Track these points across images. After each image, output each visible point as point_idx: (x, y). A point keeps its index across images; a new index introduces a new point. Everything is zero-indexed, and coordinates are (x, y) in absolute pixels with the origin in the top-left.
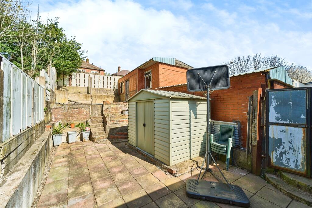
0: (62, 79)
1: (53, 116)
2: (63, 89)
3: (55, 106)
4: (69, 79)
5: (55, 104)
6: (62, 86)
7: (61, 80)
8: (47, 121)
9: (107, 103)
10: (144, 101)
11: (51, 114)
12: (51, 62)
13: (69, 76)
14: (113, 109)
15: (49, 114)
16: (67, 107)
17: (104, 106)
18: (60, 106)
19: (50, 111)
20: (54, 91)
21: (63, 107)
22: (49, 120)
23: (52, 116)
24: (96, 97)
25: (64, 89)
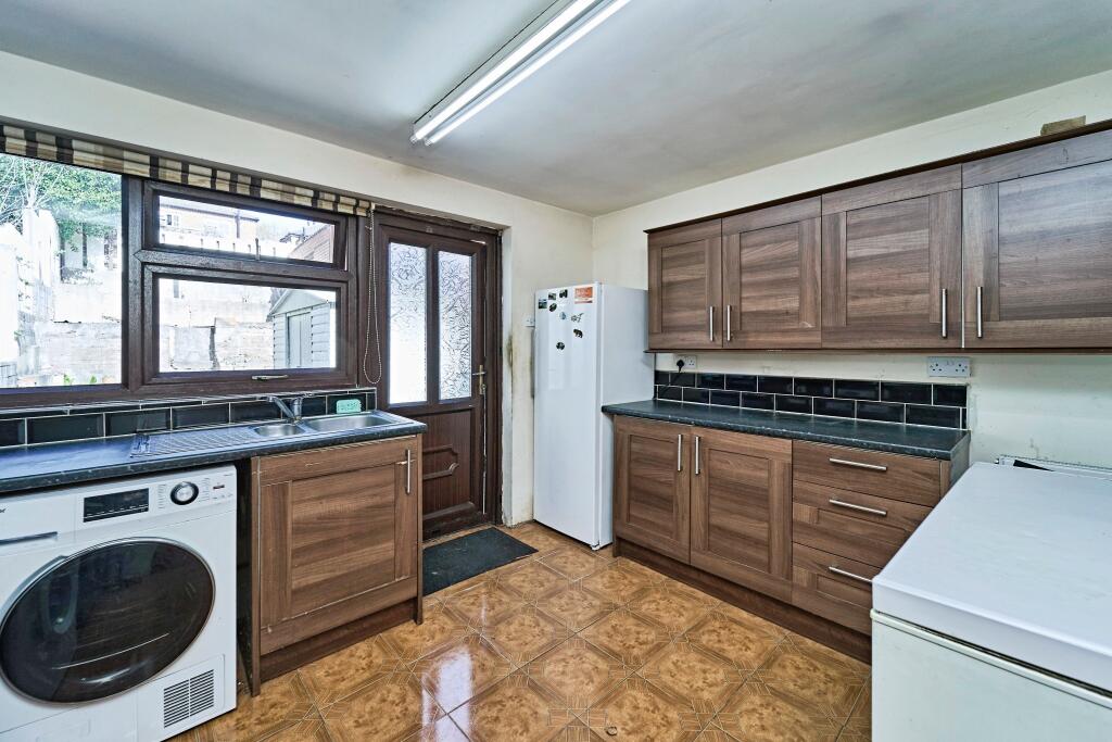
0: (81, 248)
1: (44, 358)
2: (79, 281)
3: (52, 328)
4: (106, 247)
5: (50, 323)
6: (77, 270)
7: (74, 249)
8: (24, 369)
9: (227, 324)
10: (302, 312)
11: (37, 350)
12: (33, 192)
13: (106, 238)
14: (249, 341)
15: (31, 350)
16: (92, 333)
17: (217, 330)
18: (67, 328)
19: (33, 343)
20: (47, 283)
21: (79, 331)
22: (32, 367)
23: (41, 357)
24: (204, 308)
25: (84, 281)
